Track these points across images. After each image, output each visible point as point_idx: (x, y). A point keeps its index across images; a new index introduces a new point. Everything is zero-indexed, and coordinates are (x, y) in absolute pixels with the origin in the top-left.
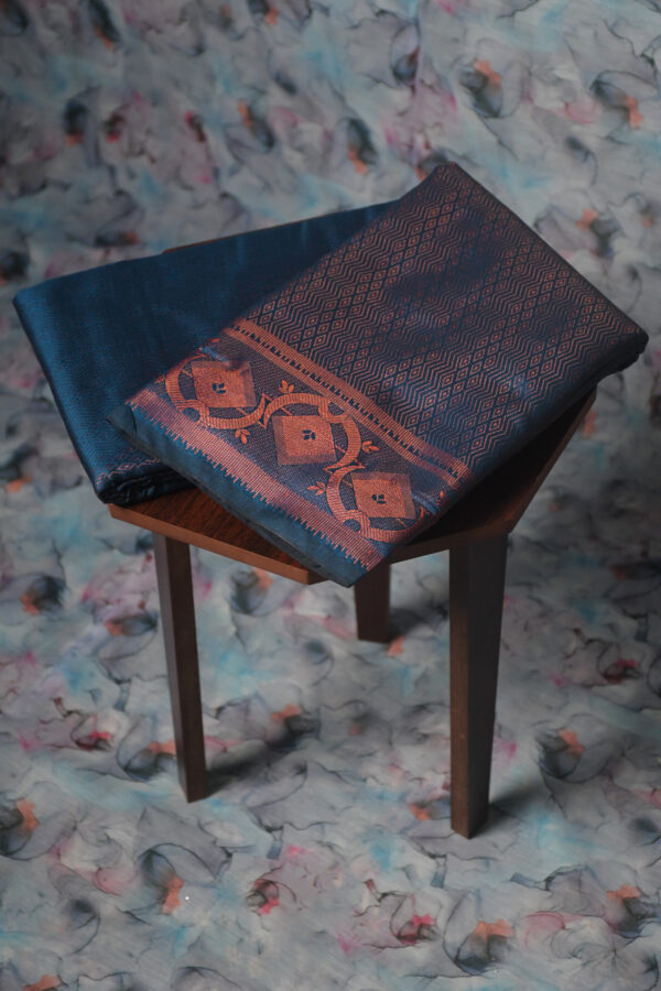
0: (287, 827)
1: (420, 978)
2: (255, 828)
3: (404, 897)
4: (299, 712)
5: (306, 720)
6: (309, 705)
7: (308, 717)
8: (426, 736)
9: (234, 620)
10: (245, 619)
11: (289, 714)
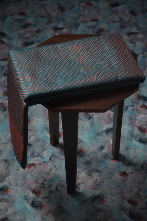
0: (52, 162)
1: (24, 197)
2: (49, 157)
3: (44, 188)
4: (84, 152)
5: (83, 154)
6: (87, 153)
7: (84, 154)
8: (91, 175)
9: (102, 132)
10: (104, 133)
11: (83, 150)
